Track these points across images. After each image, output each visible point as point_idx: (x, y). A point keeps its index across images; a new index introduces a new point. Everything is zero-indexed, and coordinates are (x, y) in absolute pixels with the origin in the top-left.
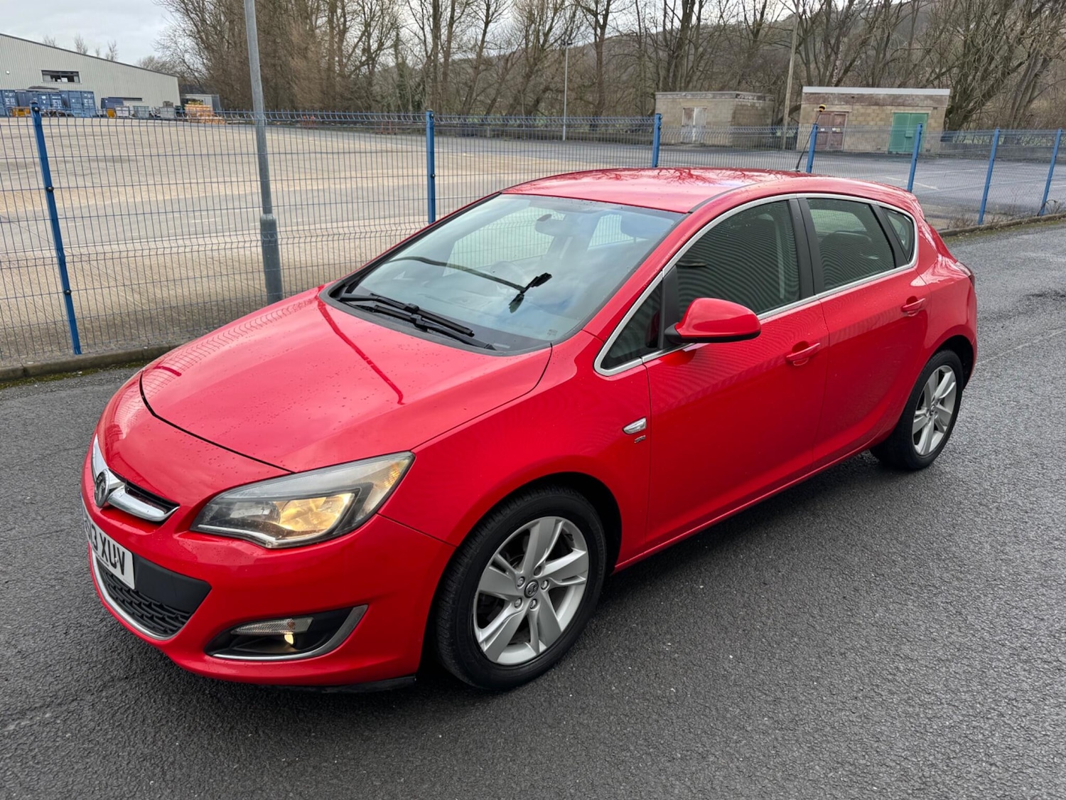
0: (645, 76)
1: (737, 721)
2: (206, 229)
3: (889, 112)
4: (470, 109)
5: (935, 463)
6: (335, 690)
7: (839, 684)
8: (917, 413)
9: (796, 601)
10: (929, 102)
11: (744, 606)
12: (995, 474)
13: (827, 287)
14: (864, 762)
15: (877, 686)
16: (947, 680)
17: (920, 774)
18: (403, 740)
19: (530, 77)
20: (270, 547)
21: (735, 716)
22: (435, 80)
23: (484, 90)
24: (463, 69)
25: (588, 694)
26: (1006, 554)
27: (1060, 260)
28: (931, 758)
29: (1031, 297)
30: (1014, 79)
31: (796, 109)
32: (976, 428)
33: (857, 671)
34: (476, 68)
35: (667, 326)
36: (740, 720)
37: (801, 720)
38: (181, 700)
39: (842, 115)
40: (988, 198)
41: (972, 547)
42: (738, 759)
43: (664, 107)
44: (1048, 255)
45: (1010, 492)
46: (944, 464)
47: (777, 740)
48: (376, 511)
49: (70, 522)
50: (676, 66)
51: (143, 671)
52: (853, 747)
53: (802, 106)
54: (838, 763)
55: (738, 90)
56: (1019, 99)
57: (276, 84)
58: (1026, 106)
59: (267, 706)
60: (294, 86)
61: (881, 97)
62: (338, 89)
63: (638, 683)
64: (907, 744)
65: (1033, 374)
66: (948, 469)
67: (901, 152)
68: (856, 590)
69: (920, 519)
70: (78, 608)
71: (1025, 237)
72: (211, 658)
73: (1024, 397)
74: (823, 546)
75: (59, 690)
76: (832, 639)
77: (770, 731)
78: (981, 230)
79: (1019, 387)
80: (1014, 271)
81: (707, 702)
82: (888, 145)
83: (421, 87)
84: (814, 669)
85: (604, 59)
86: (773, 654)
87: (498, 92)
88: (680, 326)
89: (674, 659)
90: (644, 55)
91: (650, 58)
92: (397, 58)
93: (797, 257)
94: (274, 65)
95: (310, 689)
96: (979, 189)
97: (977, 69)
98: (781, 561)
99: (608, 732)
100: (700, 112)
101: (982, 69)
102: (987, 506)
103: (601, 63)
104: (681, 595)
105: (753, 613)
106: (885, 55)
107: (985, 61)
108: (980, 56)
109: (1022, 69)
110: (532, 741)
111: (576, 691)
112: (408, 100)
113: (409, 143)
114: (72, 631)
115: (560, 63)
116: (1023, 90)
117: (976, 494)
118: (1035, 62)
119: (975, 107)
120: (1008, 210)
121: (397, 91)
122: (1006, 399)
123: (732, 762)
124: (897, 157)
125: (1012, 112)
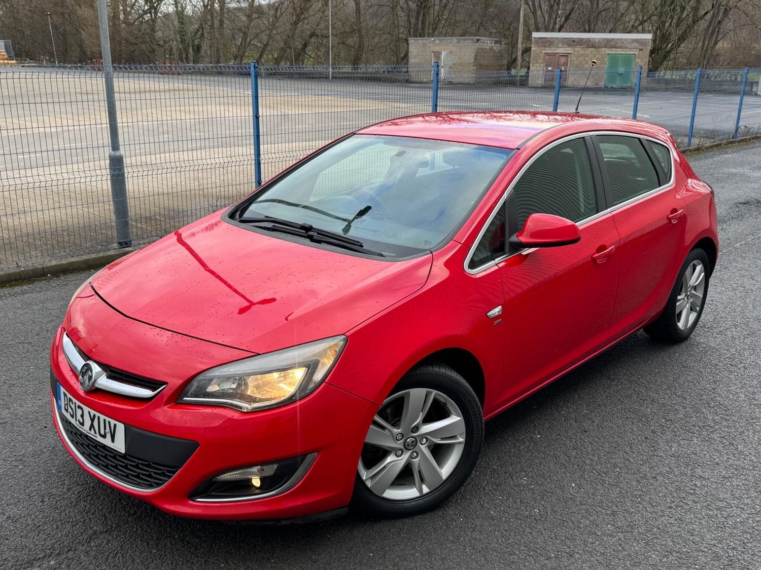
0: (398, 24)
1: (589, 528)
2: (34, 164)
3: (603, 53)
4: (244, 52)
5: (691, 336)
6: (288, 522)
7: (656, 499)
8: (679, 297)
9: (612, 443)
10: (636, 45)
11: (574, 448)
12: (737, 342)
13: (615, 203)
14: (686, 550)
15: (684, 498)
16: (732, 491)
17: (727, 555)
18: (344, 560)
19: (298, 24)
20: (245, 411)
21: (586, 526)
22: (212, 26)
23: (257, 36)
24: (237, 16)
25: (474, 517)
26: (757, 400)
27: (756, 174)
28: (732, 544)
29: (739, 205)
30: (703, 24)
31: (527, 51)
32: (717, 309)
33: (667, 489)
34: (249, 16)
35: (510, 235)
36: (591, 528)
37: (635, 525)
38: (158, 544)
39: (566, 55)
40: (694, 125)
41: (731, 396)
42: (596, 555)
43: (416, 51)
44: (746, 170)
45: (751, 355)
46: (698, 337)
47: (621, 540)
48: (323, 380)
49: (9, 415)
50: (424, 15)
51: (118, 525)
52: (676, 540)
53: (532, 49)
54: (668, 552)
55: (478, 36)
56: (707, 42)
57: (65, 30)
58: (713, 48)
59: (228, 543)
60: (82, 32)
61: (597, 41)
62: (123, 34)
63: (509, 507)
64: (713, 536)
65: (751, 266)
66: (702, 340)
67: (614, 86)
68: (653, 432)
69: (689, 378)
70: (44, 482)
71: (726, 156)
72: (194, 503)
73: (748, 283)
74: (622, 402)
75: (54, 544)
76: (644, 468)
77: (614, 534)
78: (691, 151)
79: (743, 276)
80: (722, 185)
81: (563, 517)
82: (604, 80)
83: (201, 32)
84: (636, 490)
85: (361, 9)
86: (604, 481)
87: (270, 37)
88: (520, 235)
89: (532, 489)
90: (396, 6)
91: (402, 8)
92: (176, 7)
93: (594, 183)
94: (63, 14)
95: (268, 523)
96: (686, 117)
97: (672, 17)
98: (593, 414)
99: (497, 543)
100: (447, 55)
101: (676, 17)
102: (736, 367)
103: (359, 13)
104: (524, 443)
105: (581, 453)
106: (598, 5)
107: (679, 11)
108: (674, 7)
109: (708, 17)
110: (442, 553)
111: (464, 516)
112: (188, 44)
113: (194, 82)
114: (46, 499)
115: (324, 12)
116: (709, 34)
117: (727, 358)
118: (718, 12)
119: (672, 49)
120: (711, 134)
121: (178, 36)
122: (735, 286)
123: (592, 557)
124: (611, 91)
125: (702, 52)
